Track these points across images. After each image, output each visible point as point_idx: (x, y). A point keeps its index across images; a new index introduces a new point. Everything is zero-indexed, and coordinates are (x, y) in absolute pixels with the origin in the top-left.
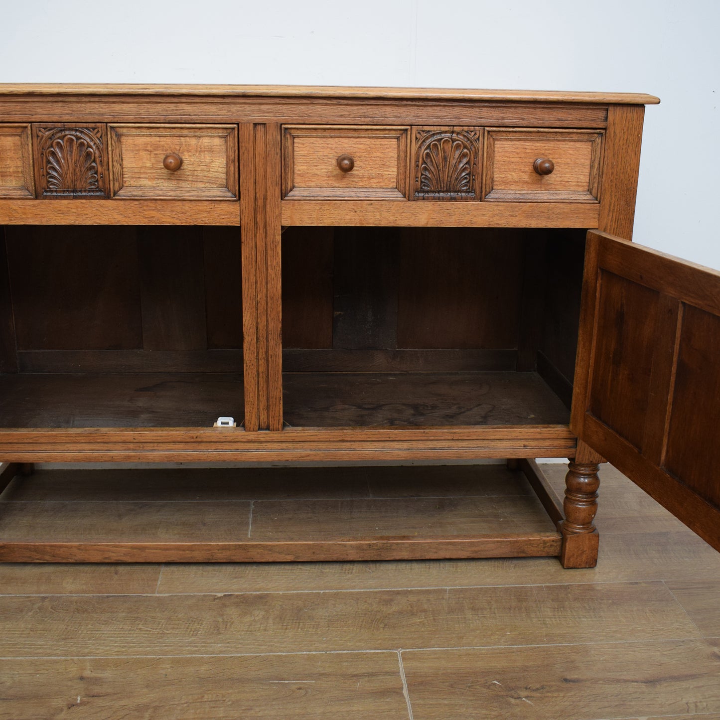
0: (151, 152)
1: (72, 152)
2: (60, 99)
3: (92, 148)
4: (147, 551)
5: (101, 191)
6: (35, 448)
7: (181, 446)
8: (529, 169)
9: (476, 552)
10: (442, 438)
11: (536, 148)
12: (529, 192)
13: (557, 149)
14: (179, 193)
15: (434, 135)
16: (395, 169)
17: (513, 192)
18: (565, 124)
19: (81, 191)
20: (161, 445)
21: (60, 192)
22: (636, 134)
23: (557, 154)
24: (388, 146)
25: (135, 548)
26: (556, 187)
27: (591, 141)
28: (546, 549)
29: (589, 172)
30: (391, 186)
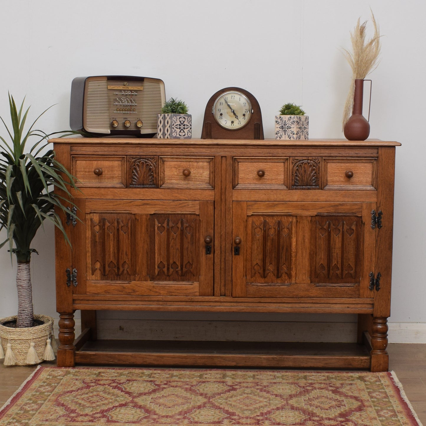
0: (177, 168)
1: (143, 168)
2: (139, 146)
3: (152, 166)
4: (164, 358)
5: (154, 185)
6: (116, 303)
7: (184, 303)
8: (344, 175)
9: (326, 364)
10: (307, 302)
11: (346, 166)
12: (344, 186)
13: (356, 166)
14: (188, 186)
15: (300, 161)
16: (283, 176)
17: (336, 186)
18: (359, 155)
19: (146, 185)
20: (175, 303)
21: (137, 185)
22: (392, 159)
23: (356, 169)
24: (280, 166)
25: (159, 357)
26: (356, 183)
27: (371, 163)
28: (363, 363)
29: (371, 176)
30: (281, 183)
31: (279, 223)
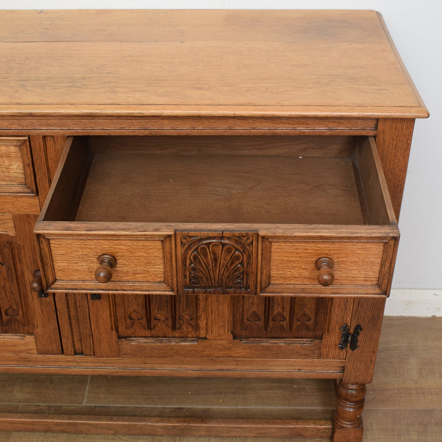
11: (319, 249)
13: (343, 249)
15: (201, 239)
16: (162, 267)
23: (343, 254)
24: (152, 247)
26: (341, 282)
29: (379, 269)
30: (158, 280)
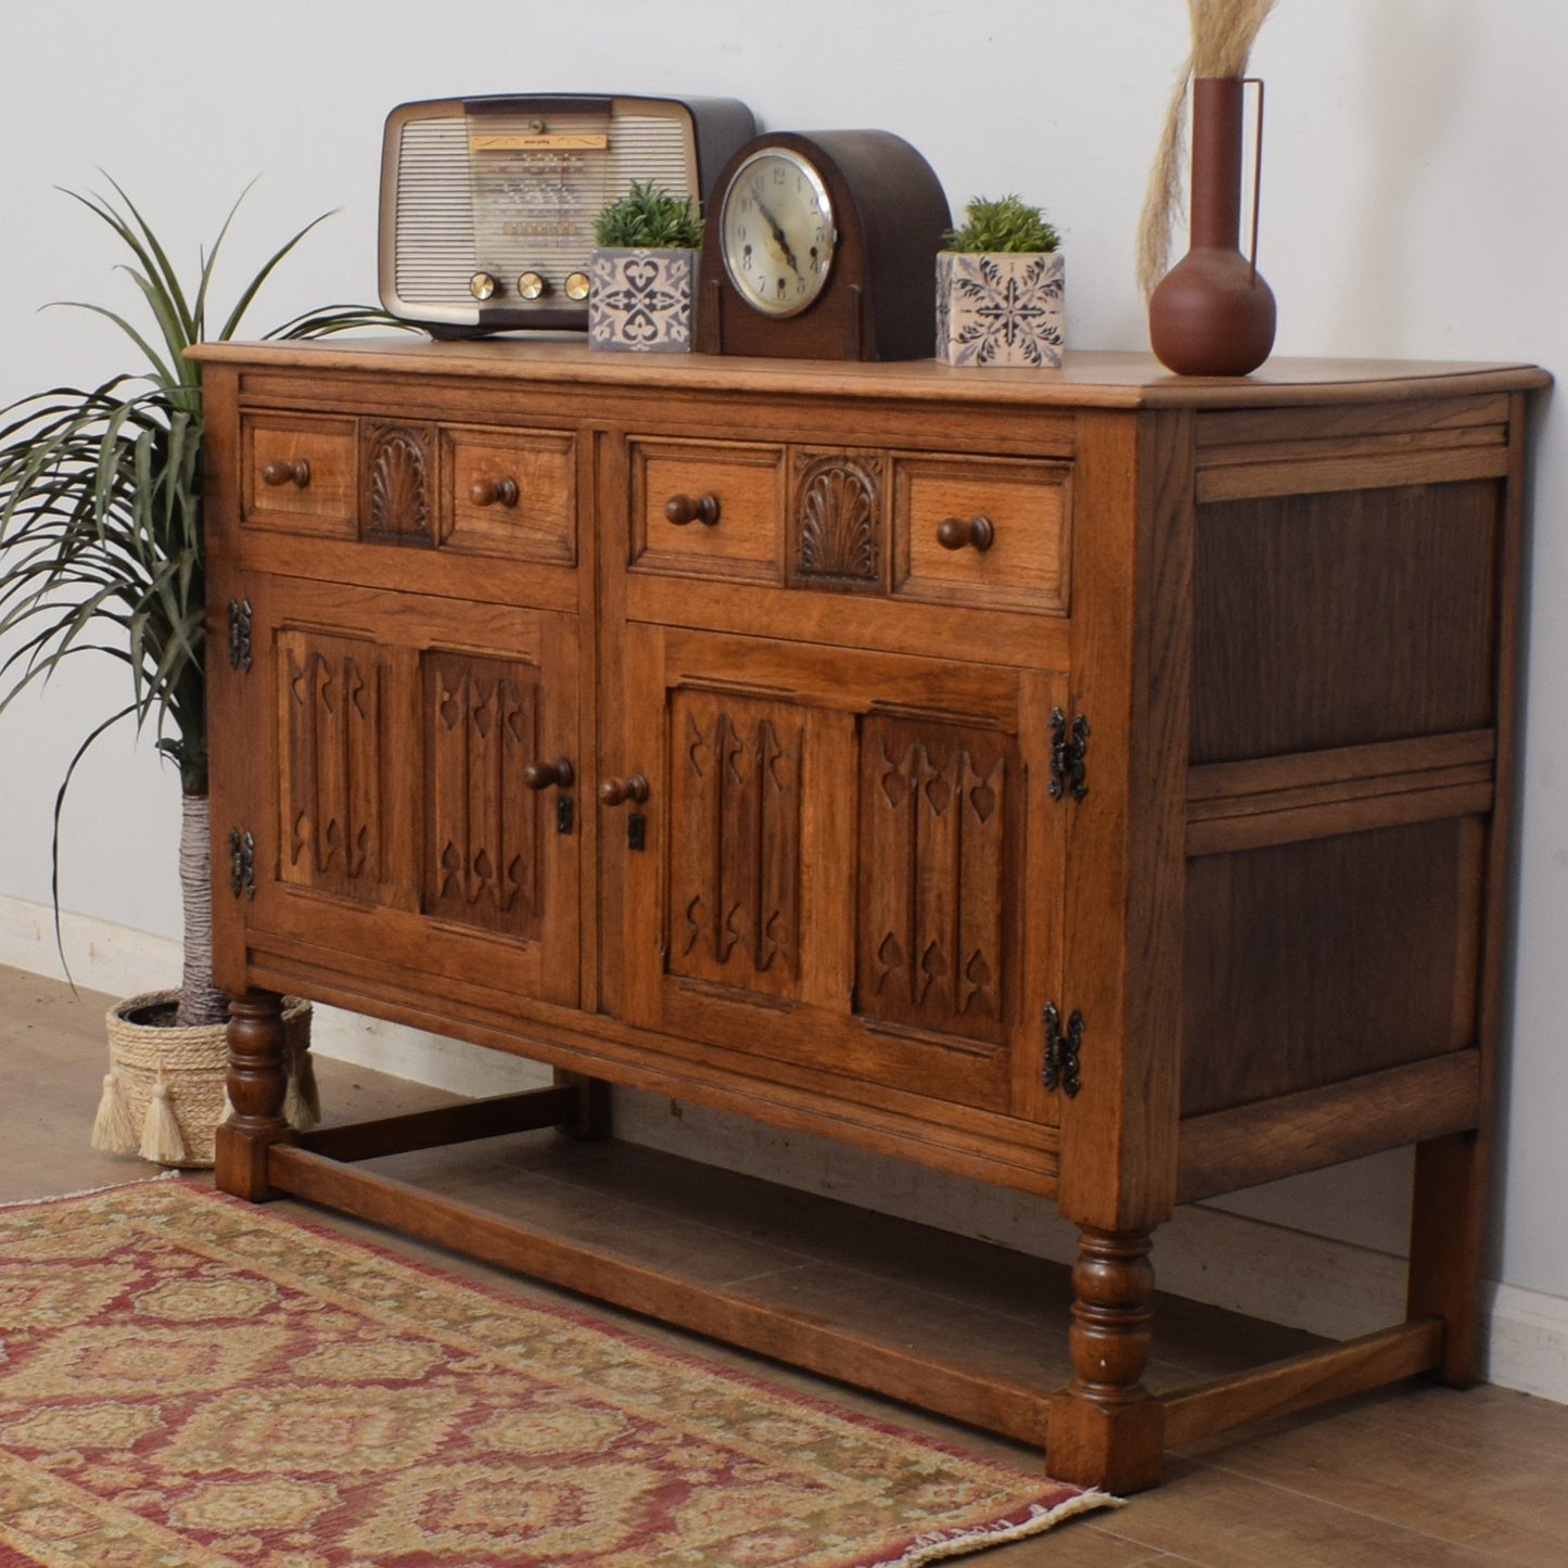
1: (399, 468)
3: (419, 462)
5: (426, 535)
12: (963, 585)
14: (512, 547)
15: (819, 462)
16: (773, 526)
17: (938, 583)
19: (406, 534)
21: (384, 532)
23: (1002, 509)
24: (764, 481)
26: (1007, 579)
27: (1056, 484)
29: (1058, 549)
30: (768, 557)
31: (763, 730)
